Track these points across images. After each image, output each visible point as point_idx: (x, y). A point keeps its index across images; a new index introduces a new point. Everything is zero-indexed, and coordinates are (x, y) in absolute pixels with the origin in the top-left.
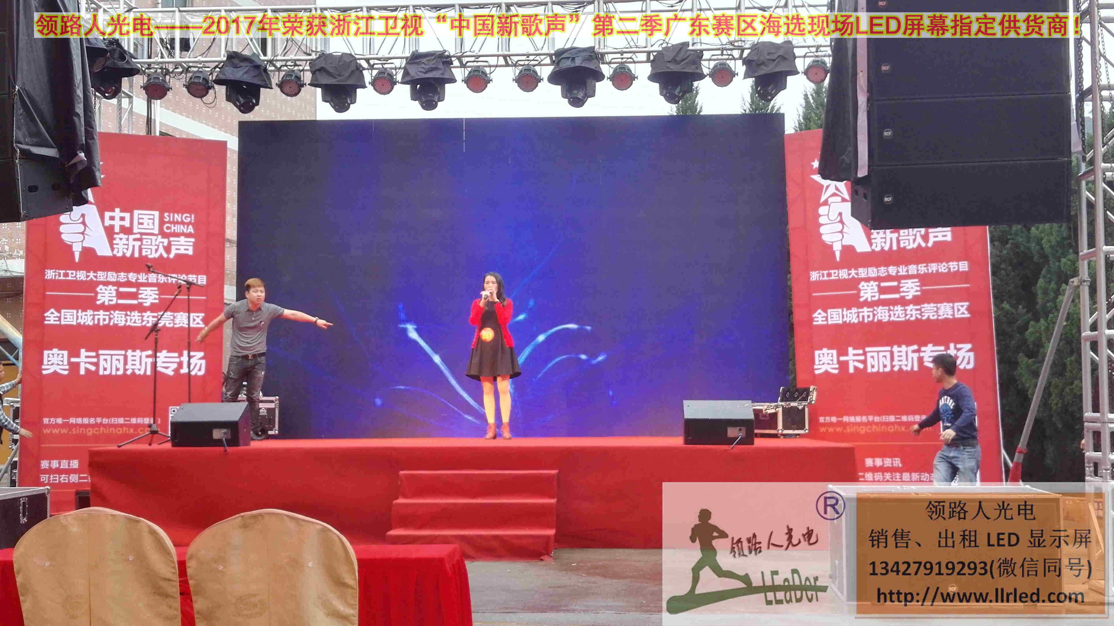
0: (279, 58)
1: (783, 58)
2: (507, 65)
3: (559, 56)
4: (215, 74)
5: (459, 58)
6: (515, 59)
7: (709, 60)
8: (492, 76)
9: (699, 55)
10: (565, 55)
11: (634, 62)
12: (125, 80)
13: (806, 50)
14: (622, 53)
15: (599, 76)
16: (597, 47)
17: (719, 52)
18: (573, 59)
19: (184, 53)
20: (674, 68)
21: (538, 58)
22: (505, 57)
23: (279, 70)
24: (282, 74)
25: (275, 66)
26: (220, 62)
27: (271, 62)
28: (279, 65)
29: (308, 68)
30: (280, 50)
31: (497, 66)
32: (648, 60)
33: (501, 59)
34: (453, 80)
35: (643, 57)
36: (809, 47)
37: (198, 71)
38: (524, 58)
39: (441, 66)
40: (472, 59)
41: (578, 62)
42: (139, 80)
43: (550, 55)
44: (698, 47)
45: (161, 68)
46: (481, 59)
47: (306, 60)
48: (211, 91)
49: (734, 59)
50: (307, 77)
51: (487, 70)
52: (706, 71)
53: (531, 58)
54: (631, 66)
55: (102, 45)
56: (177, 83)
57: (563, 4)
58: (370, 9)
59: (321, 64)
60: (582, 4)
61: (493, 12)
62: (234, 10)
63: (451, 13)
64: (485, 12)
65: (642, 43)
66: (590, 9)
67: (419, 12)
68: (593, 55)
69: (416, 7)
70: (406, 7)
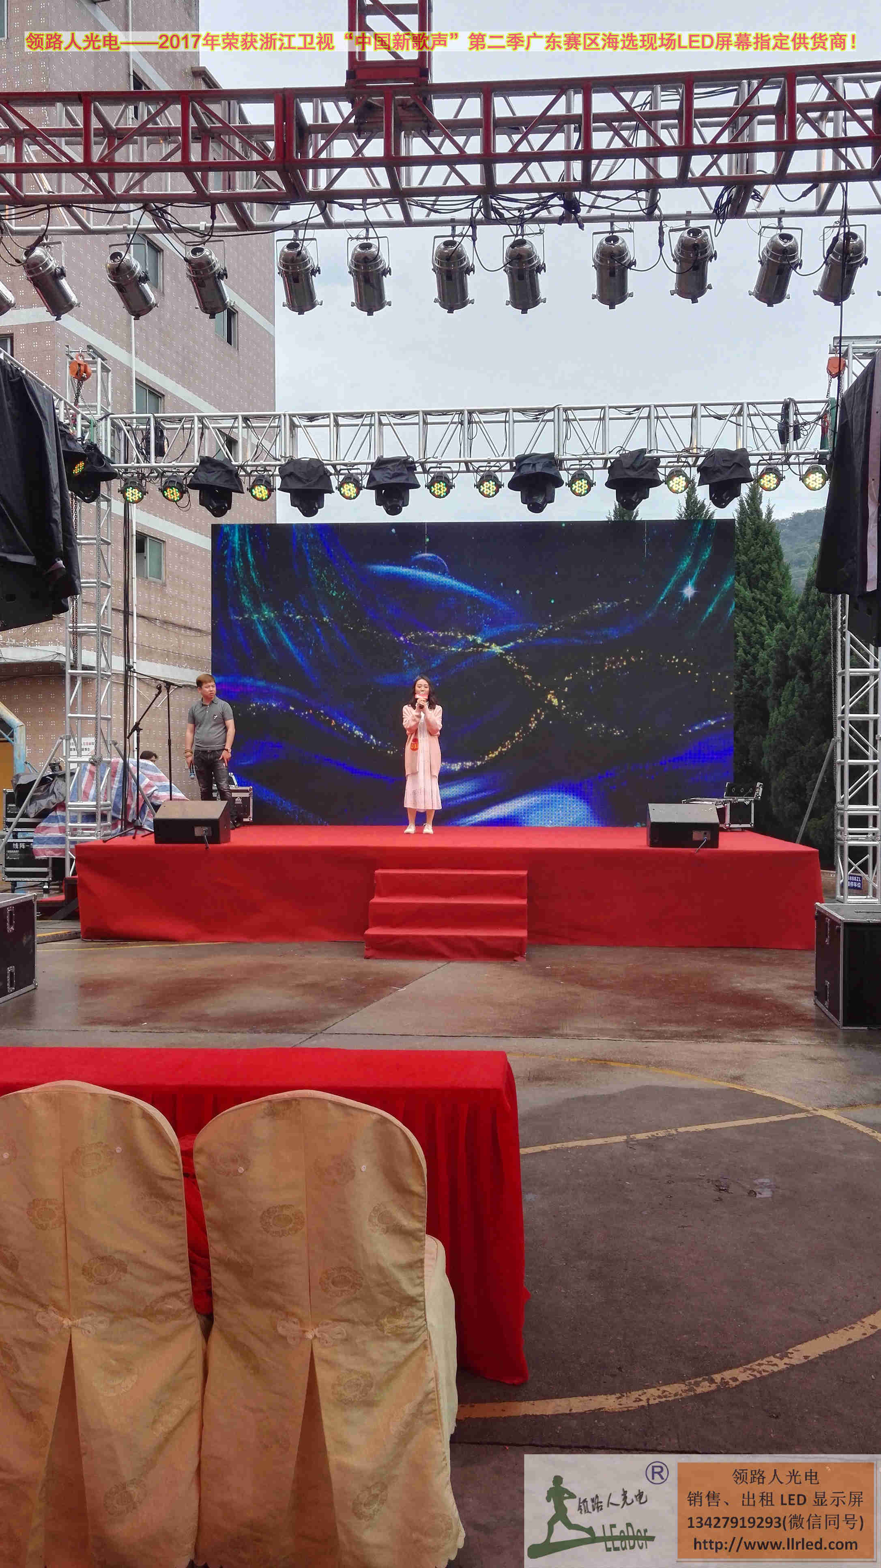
0: (250, 463)
1: (739, 465)
2: (468, 471)
3: (520, 462)
4: (189, 479)
5: (422, 465)
6: (476, 465)
7: (665, 467)
8: (454, 481)
9: (656, 461)
10: (526, 462)
11: (592, 469)
12: (103, 485)
13: (760, 458)
14: (580, 460)
15: (559, 483)
16: (556, 453)
17: (675, 459)
18: (534, 465)
19: (159, 458)
20: (632, 474)
21: (498, 464)
22: (466, 463)
23: (249, 475)
24: (252, 479)
25: (245, 471)
26: (194, 467)
27: (242, 467)
28: (249, 469)
29: (277, 472)
30: (249, 456)
31: (458, 472)
32: (604, 467)
33: (463, 464)
34: (417, 486)
35: (599, 464)
36: (761, 455)
37: (172, 476)
38: (485, 464)
39: (406, 472)
40: (434, 465)
41: (539, 468)
42: (116, 484)
43: (511, 462)
44: (654, 454)
45: (138, 473)
46: (443, 465)
47: (275, 466)
48: (185, 495)
49: (690, 466)
50: (278, 482)
51: (450, 476)
52: (662, 478)
53: (492, 464)
54: (589, 473)
55: (81, 450)
56: (153, 488)
57: (523, 411)
58: (336, 415)
59: (290, 469)
60: (542, 411)
61: (456, 420)
62: (206, 417)
63: (415, 420)
64: (447, 419)
65: (599, 450)
66: (549, 416)
67: (384, 420)
68: (552, 461)
69: (381, 414)
70: (372, 414)
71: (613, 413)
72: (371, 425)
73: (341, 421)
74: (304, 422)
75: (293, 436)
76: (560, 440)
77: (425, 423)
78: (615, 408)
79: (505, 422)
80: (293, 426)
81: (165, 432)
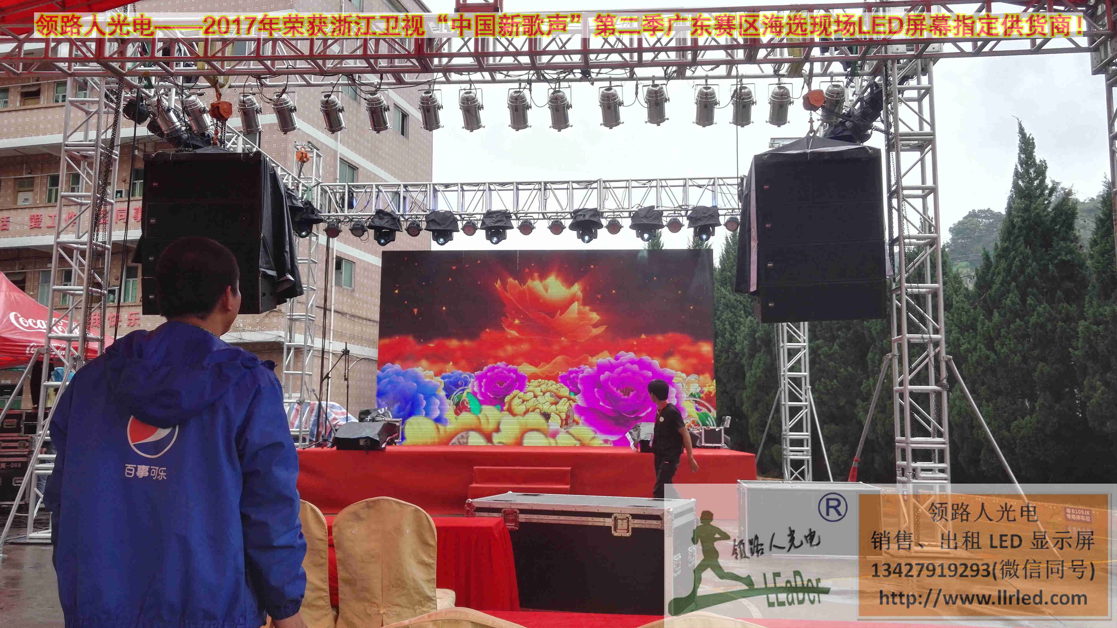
0: (407, 213)
1: (712, 216)
2: (544, 218)
3: (575, 214)
4: (368, 223)
5: (515, 214)
6: (549, 215)
7: (667, 217)
8: (535, 225)
9: (660, 213)
10: (579, 213)
11: (621, 217)
12: (314, 226)
13: (726, 211)
14: (614, 212)
15: (601, 226)
16: (599, 208)
17: (673, 212)
18: (584, 216)
19: (350, 210)
20: (645, 221)
21: (563, 215)
22: (543, 214)
23: (407, 220)
24: (409, 223)
25: (404, 218)
26: (372, 216)
27: (402, 215)
28: (407, 217)
29: (424, 219)
30: (408, 208)
31: (538, 219)
32: (630, 217)
33: (541, 215)
34: (512, 228)
35: (626, 214)
36: (727, 209)
37: (358, 221)
38: (555, 214)
39: (505, 219)
40: (524, 215)
41: (587, 217)
42: (323, 226)
43: (570, 213)
44: (660, 209)
45: (336, 219)
46: (529, 215)
47: (423, 215)
48: (366, 233)
49: (682, 216)
50: (424, 225)
51: (532, 221)
52: (665, 223)
53: (559, 214)
54: (619, 220)
55: (301, 205)
56: (345, 228)
57: (578, 182)
58: (462, 184)
59: (432, 217)
60: (590, 182)
61: (537, 187)
62: (381, 185)
63: (512, 187)
64: (531, 187)
65: (626, 206)
66: (595, 185)
67: (492, 187)
68: (597, 213)
69: (490, 184)
70: (485, 184)
71: (634, 184)
72: (484, 190)
73: (465, 188)
74: (442, 188)
75: (435, 197)
76: (601, 200)
77: (518, 189)
78: (636, 181)
79: (567, 189)
80: (435, 191)
81: (355, 194)
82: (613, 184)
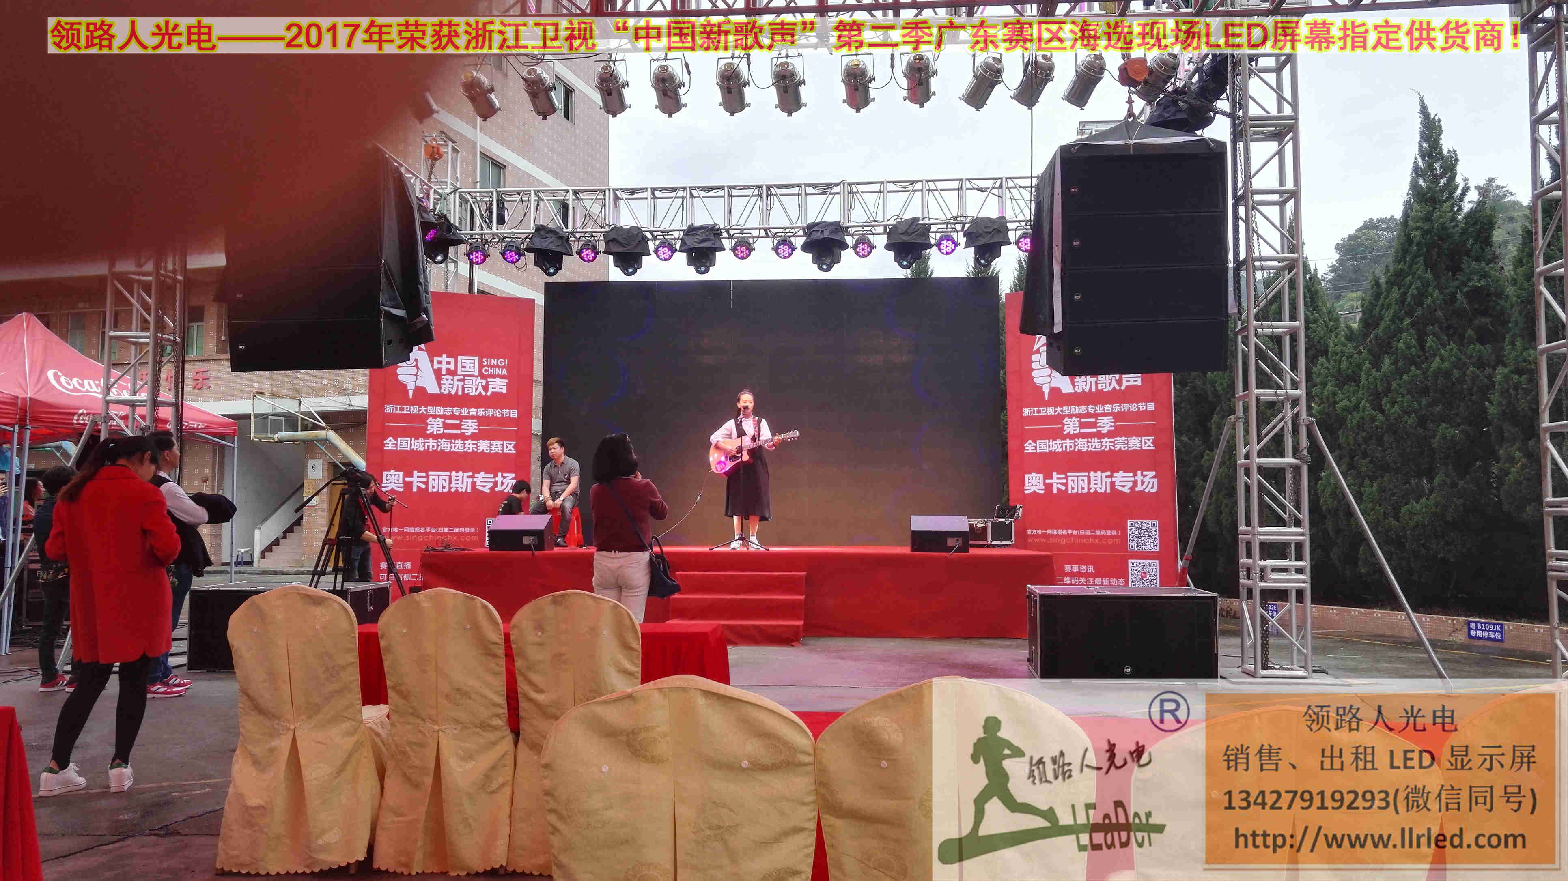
0: (578, 230)
1: (998, 231)
2: (767, 236)
3: (810, 229)
4: (526, 244)
5: (727, 231)
6: (774, 231)
7: (936, 232)
8: (755, 246)
9: (927, 228)
10: (815, 229)
11: (873, 234)
12: (451, 249)
13: (1018, 224)
14: (863, 227)
15: (844, 246)
16: (842, 221)
17: (944, 226)
18: (822, 231)
19: (500, 226)
20: (906, 239)
21: (793, 230)
22: (765, 230)
23: (578, 240)
24: (581, 243)
25: (575, 237)
26: (530, 234)
27: (572, 233)
28: (578, 236)
29: (602, 238)
30: (579, 223)
31: (758, 237)
32: (885, 233)
33: (762, 231)
34: (723, 249)
35: (880, 230)
36: (1019, 222)
37: (511, 241)
38: (781, 230)
39: (712, 237)
40: (739, 231)
41: (826, 234)
42: (463, 248)
43: (803, 228)
44: (927, 221)
45: (482, 239)
46: (745, 231)
47: (601, 232)
48: (522, 258)
49: (957, 232)
50: (602, 247)
51: (751, 240)
52: (933, 242)
53: (787, 230)
54: (871, 237)
55: (433, 220)
56: (494, 251)
57: (814, 186)
58: (654, 190)
59: (612, 236)
60: (830, 186)
61: (756, 193)
62: (542, 191)
63: (721, 193)
64: (749, 192)
65: (880, 218)
66: (836, 189)
67: (695, 193)
68: (839, 228)
69: (692, 188)
70: (684, 188)
71: (891, 187)
72: (683, 198)
73: (658, 194)
74: (625, 195)
75: (617, 207)
76: (847, 209)
77: (730, 196)
78: (893, 182)
79: (799, 194)
80: (617, 199)
81: (506, 203)
82: (862, 188)
